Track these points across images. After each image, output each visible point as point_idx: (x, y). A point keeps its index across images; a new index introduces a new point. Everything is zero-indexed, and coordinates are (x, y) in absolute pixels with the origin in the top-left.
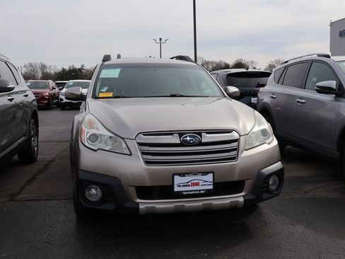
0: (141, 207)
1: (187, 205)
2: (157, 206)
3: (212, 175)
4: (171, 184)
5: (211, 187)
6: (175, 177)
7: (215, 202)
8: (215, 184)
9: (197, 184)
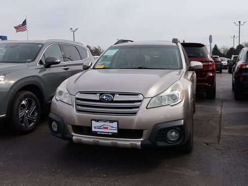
0: (74, 138)
1: (100, 141)
2: (83, 139)
3: (116, 123)
4: (90, 126)
5: (116, 131)
6: (93, 122)
7: (119, 142)
8: (119, 130)
9: (107, 128)
